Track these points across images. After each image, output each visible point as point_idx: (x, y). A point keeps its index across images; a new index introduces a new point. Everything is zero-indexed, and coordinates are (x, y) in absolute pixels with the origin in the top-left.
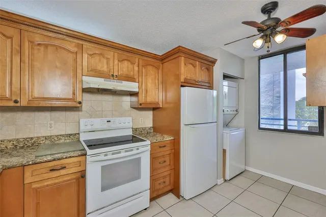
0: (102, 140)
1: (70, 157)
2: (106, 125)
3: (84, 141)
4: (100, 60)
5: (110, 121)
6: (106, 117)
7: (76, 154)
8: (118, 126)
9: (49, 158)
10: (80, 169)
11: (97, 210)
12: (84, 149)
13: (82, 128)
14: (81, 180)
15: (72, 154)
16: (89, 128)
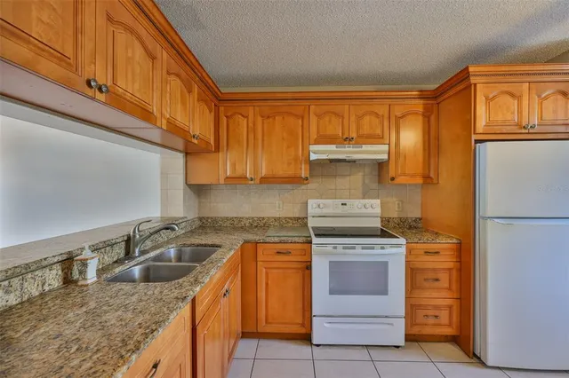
0: (334, 229)
1: (295, 243)
2: (340, 210)
3: (312, 228)
4: (330, 121)
5: (345, 204)
6: (341, 198)
7: (301, 240)
8: (357, 211)
9: (276, 239)
10: (305, 259)
11: (324, 316)
12: (310, 237)
13: (311, 211)
14: (307, 272)
15: (297, 239)
16: (318, 211)
